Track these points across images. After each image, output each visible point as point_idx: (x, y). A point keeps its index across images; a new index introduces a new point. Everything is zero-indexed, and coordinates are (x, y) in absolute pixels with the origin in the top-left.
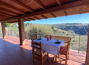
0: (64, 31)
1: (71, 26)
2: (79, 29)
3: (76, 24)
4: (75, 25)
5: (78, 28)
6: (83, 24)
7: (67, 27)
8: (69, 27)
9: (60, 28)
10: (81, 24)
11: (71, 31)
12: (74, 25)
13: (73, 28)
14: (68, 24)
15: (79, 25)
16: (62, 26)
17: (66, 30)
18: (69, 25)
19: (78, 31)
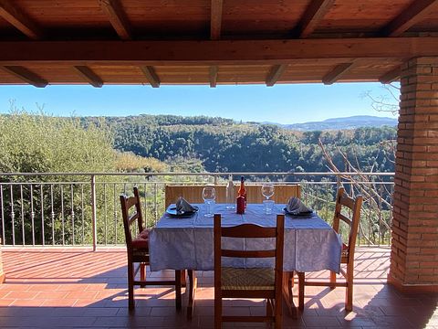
0: (154, 163)
1: (185, 135)
2: (224, 149)
3: (210, 122)
4: (206, 128)
5: (220, 147)
6: (241, 123)
7: (165, 139)
8: (174, 136)
9: (127, 142)
10: (230, 122)
11: (186, 162)
12: (199, 127)
13: (196, 147)
14: (172, 121)
15: (225, 131)
16: (137, 131)
17: (162, 158)
18: (175, 129)
19: (221, 161)
